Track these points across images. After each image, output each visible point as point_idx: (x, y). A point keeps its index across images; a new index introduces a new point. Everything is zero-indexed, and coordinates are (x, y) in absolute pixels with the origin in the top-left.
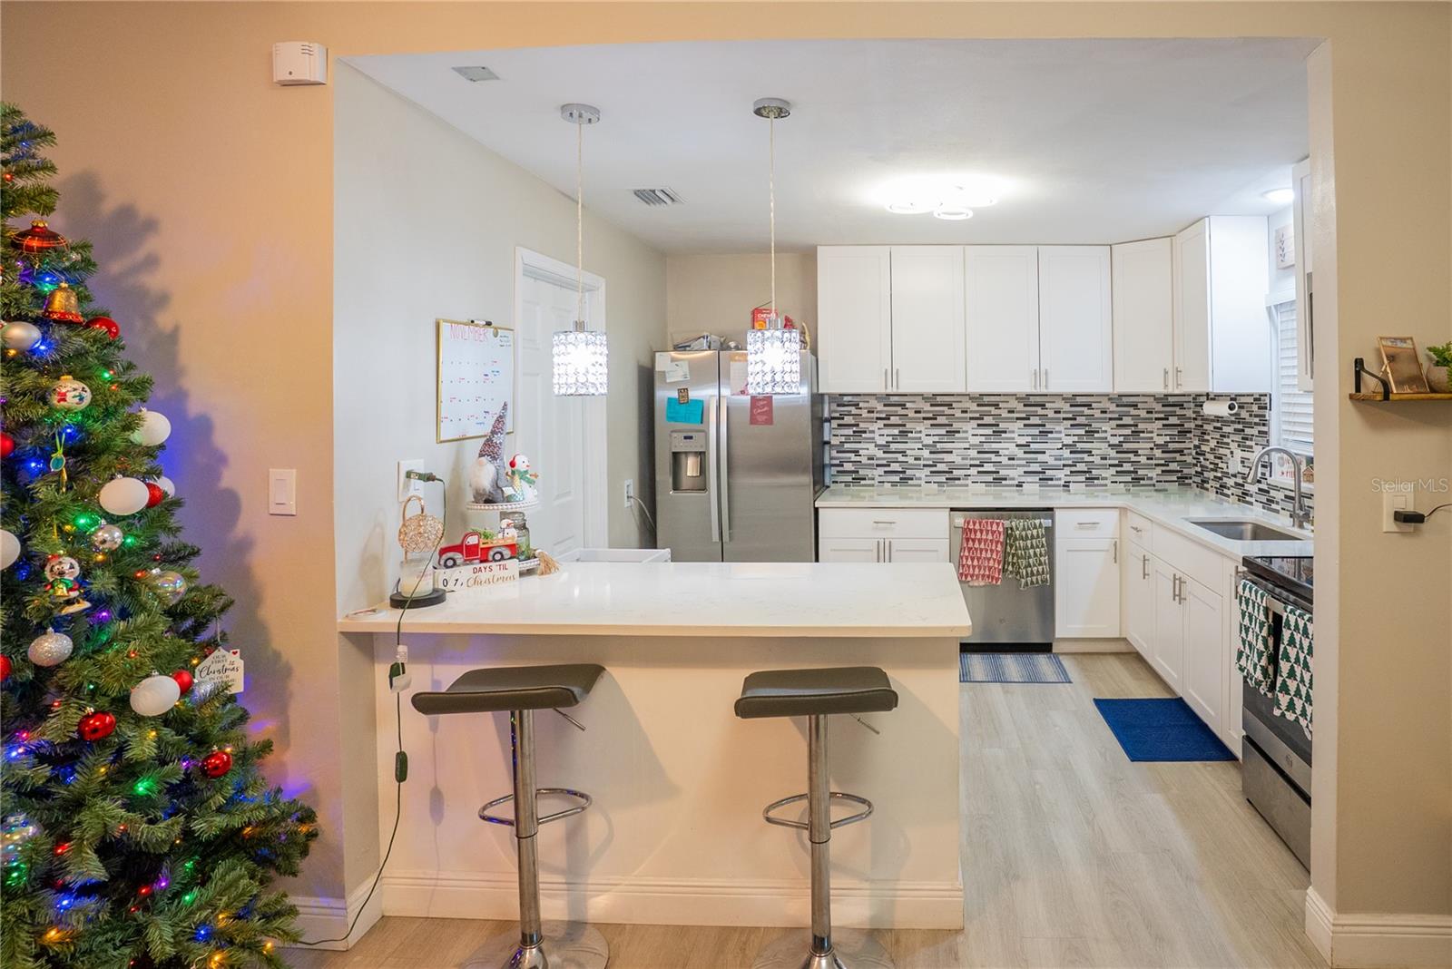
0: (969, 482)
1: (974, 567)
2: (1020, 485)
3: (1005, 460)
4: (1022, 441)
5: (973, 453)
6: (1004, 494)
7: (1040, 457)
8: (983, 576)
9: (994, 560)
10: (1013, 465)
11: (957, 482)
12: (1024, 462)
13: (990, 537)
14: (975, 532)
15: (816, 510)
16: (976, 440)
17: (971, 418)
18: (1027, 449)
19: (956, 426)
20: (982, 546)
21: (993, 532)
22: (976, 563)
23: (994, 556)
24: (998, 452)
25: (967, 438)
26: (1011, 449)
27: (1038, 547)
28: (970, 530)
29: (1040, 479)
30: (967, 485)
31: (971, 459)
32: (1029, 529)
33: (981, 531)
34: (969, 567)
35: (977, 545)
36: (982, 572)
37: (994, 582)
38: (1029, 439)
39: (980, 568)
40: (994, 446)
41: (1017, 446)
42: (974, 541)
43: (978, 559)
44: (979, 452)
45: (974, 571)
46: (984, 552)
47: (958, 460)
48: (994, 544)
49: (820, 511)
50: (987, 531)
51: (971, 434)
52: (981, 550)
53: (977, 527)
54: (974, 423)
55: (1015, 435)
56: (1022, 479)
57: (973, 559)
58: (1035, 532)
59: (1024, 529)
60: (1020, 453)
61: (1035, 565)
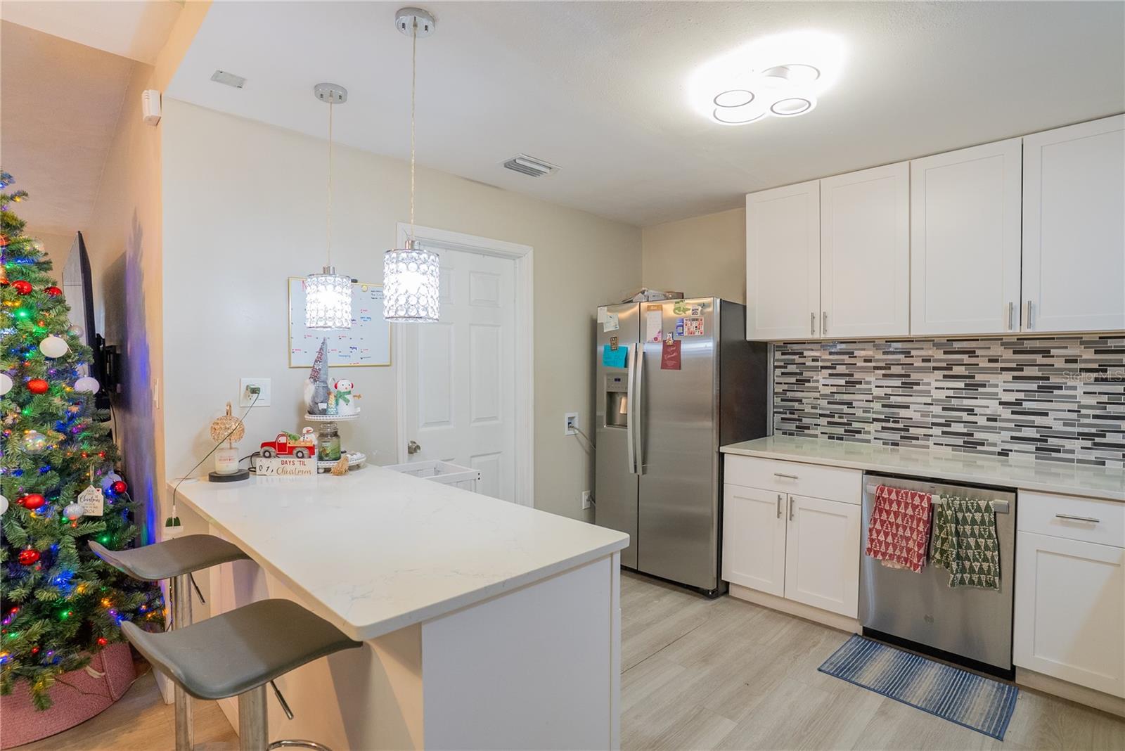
0: (930, 443)
1: (887, 545)
2: (1004, 453)
3: (982, 421)
4: (1011, 397)
5: (937, 410)
6: (979, 463)
7: (1039, 420)
8: (899, 557)
9: (914, 541)
10: (995, 428)
11: (914, 442)
12: (1012, 425)
13: (910, 511)
14: (891, 502)
15: (722, 456)
16: (942, 395)
17: (935, 368)
18: (1017, 408)
19: (915, 377)
20: (899, 521)
21: (915, 507)
22: (890, 539)
23: (915, 536)
24: (973, 410)
25: (929, 392)
26: (993, 407)
27: (981, 536)
28: (884, 500)
29: (1037, 449)
30: (928, 447)
31: (934, 416)
32: (968, 510)
33: (899, 504)
34: (880, 543)
35: (892, 519)
36: (898, 552)
37: (912, 569)
38: (1021, 396)
39: (895, 547)
40: (967, 402)
41: (1001, 403)
42: (888, 513)
43: (894, 536)
44: (944, 409)
45: (887, 549)
46: (901, 529)
47: (917, 417)
48: (915, 522)
49: (726, 456)
50: (907, 505)
51: (935, 386)
52: (898, 526)
53: (893, 496)
54: (939, 374)
55: (999, 390)
56: (1007, 447)
57: (886, 535)
58: (978, 516)
59: (961, 509)
60: (1006, 413)
61: (976, 560)
